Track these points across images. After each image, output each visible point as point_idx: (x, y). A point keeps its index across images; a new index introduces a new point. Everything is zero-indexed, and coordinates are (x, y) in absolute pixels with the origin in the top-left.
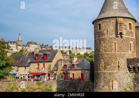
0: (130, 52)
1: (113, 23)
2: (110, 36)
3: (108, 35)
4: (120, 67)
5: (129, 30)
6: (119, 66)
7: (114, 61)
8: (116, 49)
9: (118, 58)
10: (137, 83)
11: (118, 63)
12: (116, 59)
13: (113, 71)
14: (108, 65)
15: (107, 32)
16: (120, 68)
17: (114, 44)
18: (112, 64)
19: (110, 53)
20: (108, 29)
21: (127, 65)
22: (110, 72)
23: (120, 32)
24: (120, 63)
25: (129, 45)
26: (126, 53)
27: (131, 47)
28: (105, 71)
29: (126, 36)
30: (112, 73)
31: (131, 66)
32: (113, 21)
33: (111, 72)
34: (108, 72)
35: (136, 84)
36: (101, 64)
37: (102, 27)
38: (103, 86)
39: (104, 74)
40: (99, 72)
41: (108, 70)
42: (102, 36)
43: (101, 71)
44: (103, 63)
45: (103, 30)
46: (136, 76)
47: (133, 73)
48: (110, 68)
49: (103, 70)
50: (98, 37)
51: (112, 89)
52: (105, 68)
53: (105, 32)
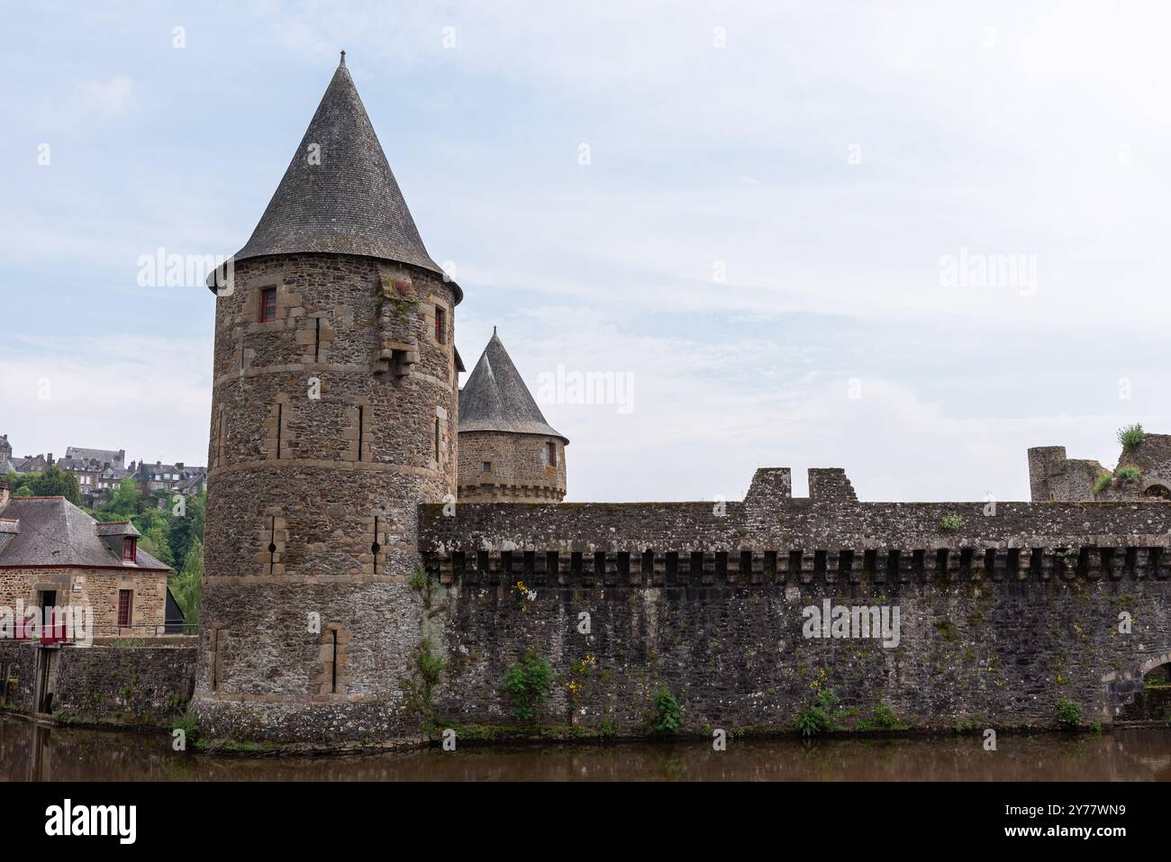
0: (433, 464)
1: (354, 289)
2: (336, 366)
3: (322, 358)
4: (384, 549)
5: (436, 344)
6: (376, 548)
7: (348, 517)
8: (365, 446)
9: (371, 496)
10: (467, 643)
11: (371, 528)
12: (359, 499)
13: (340, 578)
14: (314, 538)
15: (313, 341)
16: (381, 558)
17: (353, 414)
18: (339, 532)
19: (330, 464)
20: (325, 323)
21: (420, 542)
22: (325, 579)
23: (395, 346)
24: (382, 525)
25: (433, 426)
26: (418, 470)
27: (441, 436)
28: (294, 577)
29: (419, 376)
30: (336, 587)
31: (441, 549)
32: (357, 280)
33: (330, 579)
34: (311, 580)
35: (463, 649)
36: (264, 534)
37: (288, 309)
38: (273, 674)
39: (285, 593)
40: (249, 579)
41: (311, 572)
42: (286, 361)
43: (264, 578)
44: (280, 524)
45: (291, 323)
46: (463, 602)
47: (448, 586)
48: (324, 559)
49: (279, 567)
50: (254, 364)
51: (329, 686)
52: (291, 560)
53: (305, 337)
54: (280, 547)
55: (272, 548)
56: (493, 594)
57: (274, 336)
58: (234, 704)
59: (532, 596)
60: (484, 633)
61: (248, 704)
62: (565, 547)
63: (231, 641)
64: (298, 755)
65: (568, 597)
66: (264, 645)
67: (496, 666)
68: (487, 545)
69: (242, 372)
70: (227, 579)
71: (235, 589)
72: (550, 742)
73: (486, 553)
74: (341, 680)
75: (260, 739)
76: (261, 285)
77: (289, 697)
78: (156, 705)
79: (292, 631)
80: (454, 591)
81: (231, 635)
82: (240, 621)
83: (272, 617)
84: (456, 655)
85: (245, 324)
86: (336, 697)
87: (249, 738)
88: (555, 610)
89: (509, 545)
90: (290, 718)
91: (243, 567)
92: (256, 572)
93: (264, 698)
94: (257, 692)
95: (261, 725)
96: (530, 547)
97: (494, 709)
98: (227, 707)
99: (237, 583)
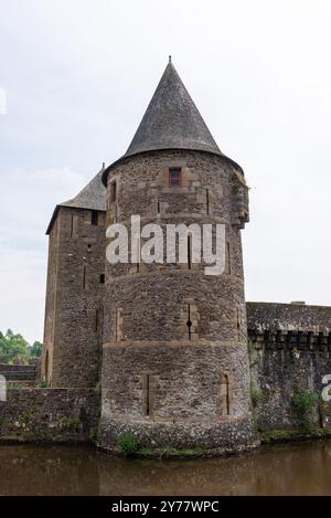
1: (222, 176)
2: (217, 218)
3: (210, 212)
4: (240, 327)
6: (238, 326)
7: (227, 307)
8: (231, 266)
9: (234, 295)
10: (270, 383)
11: (236, 314)
12: (231, 297)
13: (228, 343)
14: (213, 319)
15: (205, 202)
16: (240, 332)
18: (224, 315)
20: (211, 193)
22: (220, 343)
24: (239, 313)
28: (204, 342)
30: (225, 349)
31: (260, 329)
32: (222, 171)
33: (222, 343)
34: (213, 344)
35: (268, 386)
36: (183, 315)
37: (191, 181)
38: (195, 403)
39: (200, 352)
40: (174, 343)
41: (213, 339)
42: (190, 211)
43: (185, 342)
44: (194, 309)
45: (193, 190)
46: (266, 359)
47: (258, 349)
48: (218, 331)
49: (195, 336)
50: (167, 211)
51: (225, 411)
52: (202, 331)
53: (201, 199)
54: (195, 323)
55: (189, 324)
56: (279, 354)
57: (183, 196)
58: (167, 424)
59: (298, 356)
60: (277, 377)
61: (179, 423)
62: (316, 329)
63: (162, 383)
64: (217, 456)
65: (313, 356)
66: (187, 385)
67: (284, 396)
68: (281, 327)
69: (159, 216)
70: (155, 343)
71: (164, 349)
72: (315, 438)
73: (279, 331)
74: (231, 406)
75: (194, 447)
76: (171, 166)
77: (206, 418)
78: (52, 426)
79: (205, 376)
80: (261, 353)
81: (162, 379)
82: (169, 370)
83: (192, 367)
84: (265, 389)
85: (159, 188)
86: (230, 417)
87: (186, 446)
88: (309, 363)
89: (291, 327)
90: (208, 432)
91: (170, 335)
92: (178, 338)
93: (190, 419)
94: (185, 415)
95: (191, 438)
96: (301, 329)
97: (285, 420)
98: (162, 426)
99: (164, 345)
